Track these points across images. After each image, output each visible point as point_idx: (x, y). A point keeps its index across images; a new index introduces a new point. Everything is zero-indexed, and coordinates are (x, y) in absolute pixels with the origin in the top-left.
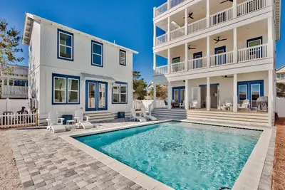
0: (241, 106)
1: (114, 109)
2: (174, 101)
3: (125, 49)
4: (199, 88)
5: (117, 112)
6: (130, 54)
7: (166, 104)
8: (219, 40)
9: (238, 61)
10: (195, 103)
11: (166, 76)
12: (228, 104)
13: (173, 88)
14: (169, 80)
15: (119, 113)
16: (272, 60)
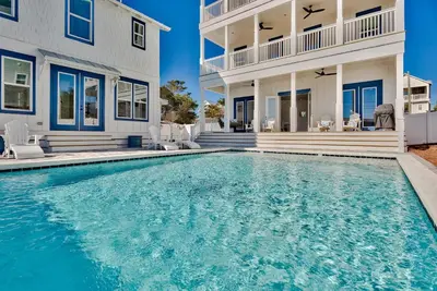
0: (346, 124)
1: (118, 129)
2: (236, 121)
3: (144, 17)
4: (278, 98)
5: (126, 136)
6: (154, 29)
7: (222, 125)
8: (311, 12)
9: (344, 41)
10: (271, 124)
11: (221, 75)
12: (325, 123)
13: (236, 100)
14: (227, 81)
15: (130, 137)
16: (403, 37)
